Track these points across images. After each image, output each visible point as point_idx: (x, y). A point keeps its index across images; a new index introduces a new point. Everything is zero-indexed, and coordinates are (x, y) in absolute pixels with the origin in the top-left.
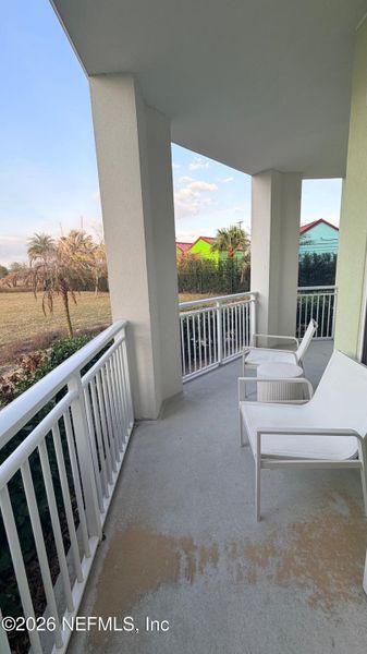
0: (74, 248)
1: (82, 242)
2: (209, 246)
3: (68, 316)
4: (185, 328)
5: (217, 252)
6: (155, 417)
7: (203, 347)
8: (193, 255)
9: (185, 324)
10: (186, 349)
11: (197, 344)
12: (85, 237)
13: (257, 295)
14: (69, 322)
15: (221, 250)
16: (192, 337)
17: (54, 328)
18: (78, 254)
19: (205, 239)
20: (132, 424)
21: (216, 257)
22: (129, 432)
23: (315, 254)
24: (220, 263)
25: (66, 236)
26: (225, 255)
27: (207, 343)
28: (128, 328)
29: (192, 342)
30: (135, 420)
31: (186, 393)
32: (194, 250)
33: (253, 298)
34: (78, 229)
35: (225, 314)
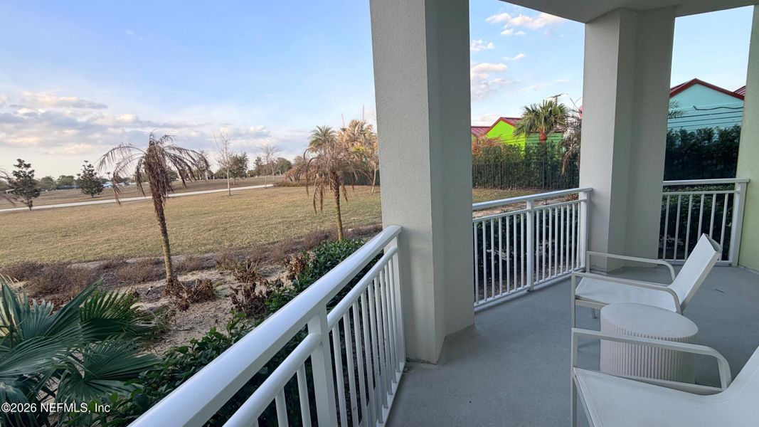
0: (353, 140)
1: (362, 132)
2: (512, 129)
3: (339, 214)
4: (480, 235)
5: (523, 135)
6: (435, 361)
7: (504, 262)
8: (490, 141)
9: (480, 231)
10: (480, 263)
11: (497, 257)
12: (365, 126)
13: (591, 193)
14: (340, 221)
15: (529, 133)
16: (489, 247)
17: (327, 226)
18: (357, 145)
19: (507, 120)
20: (402, 365)
21: (522, 141)
22: (398, 376)
23: (683, 132)
24: (527, 149)
25: (347, 127)
26: (535, 138)
27: (511, 256)
28: (403, 237)
29: (489, 255)
30: (408, 360)
31: (478, 327)
32: (491, 135)
33: (582, 196)
34: (359, 119)
35: (538, 217)
